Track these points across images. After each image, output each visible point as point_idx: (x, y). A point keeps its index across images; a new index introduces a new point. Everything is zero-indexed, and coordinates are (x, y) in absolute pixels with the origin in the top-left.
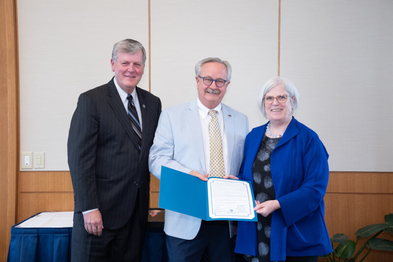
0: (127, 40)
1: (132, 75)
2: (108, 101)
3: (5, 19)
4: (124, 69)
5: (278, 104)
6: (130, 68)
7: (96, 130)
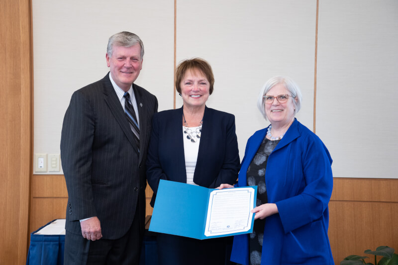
0: (123, 32)
1: (129, 71)
2: (105, 100)
3: (19, 10)
4: (121, 64)
5: (278, 104)
6: (127, 63)
7: (93, 131)
